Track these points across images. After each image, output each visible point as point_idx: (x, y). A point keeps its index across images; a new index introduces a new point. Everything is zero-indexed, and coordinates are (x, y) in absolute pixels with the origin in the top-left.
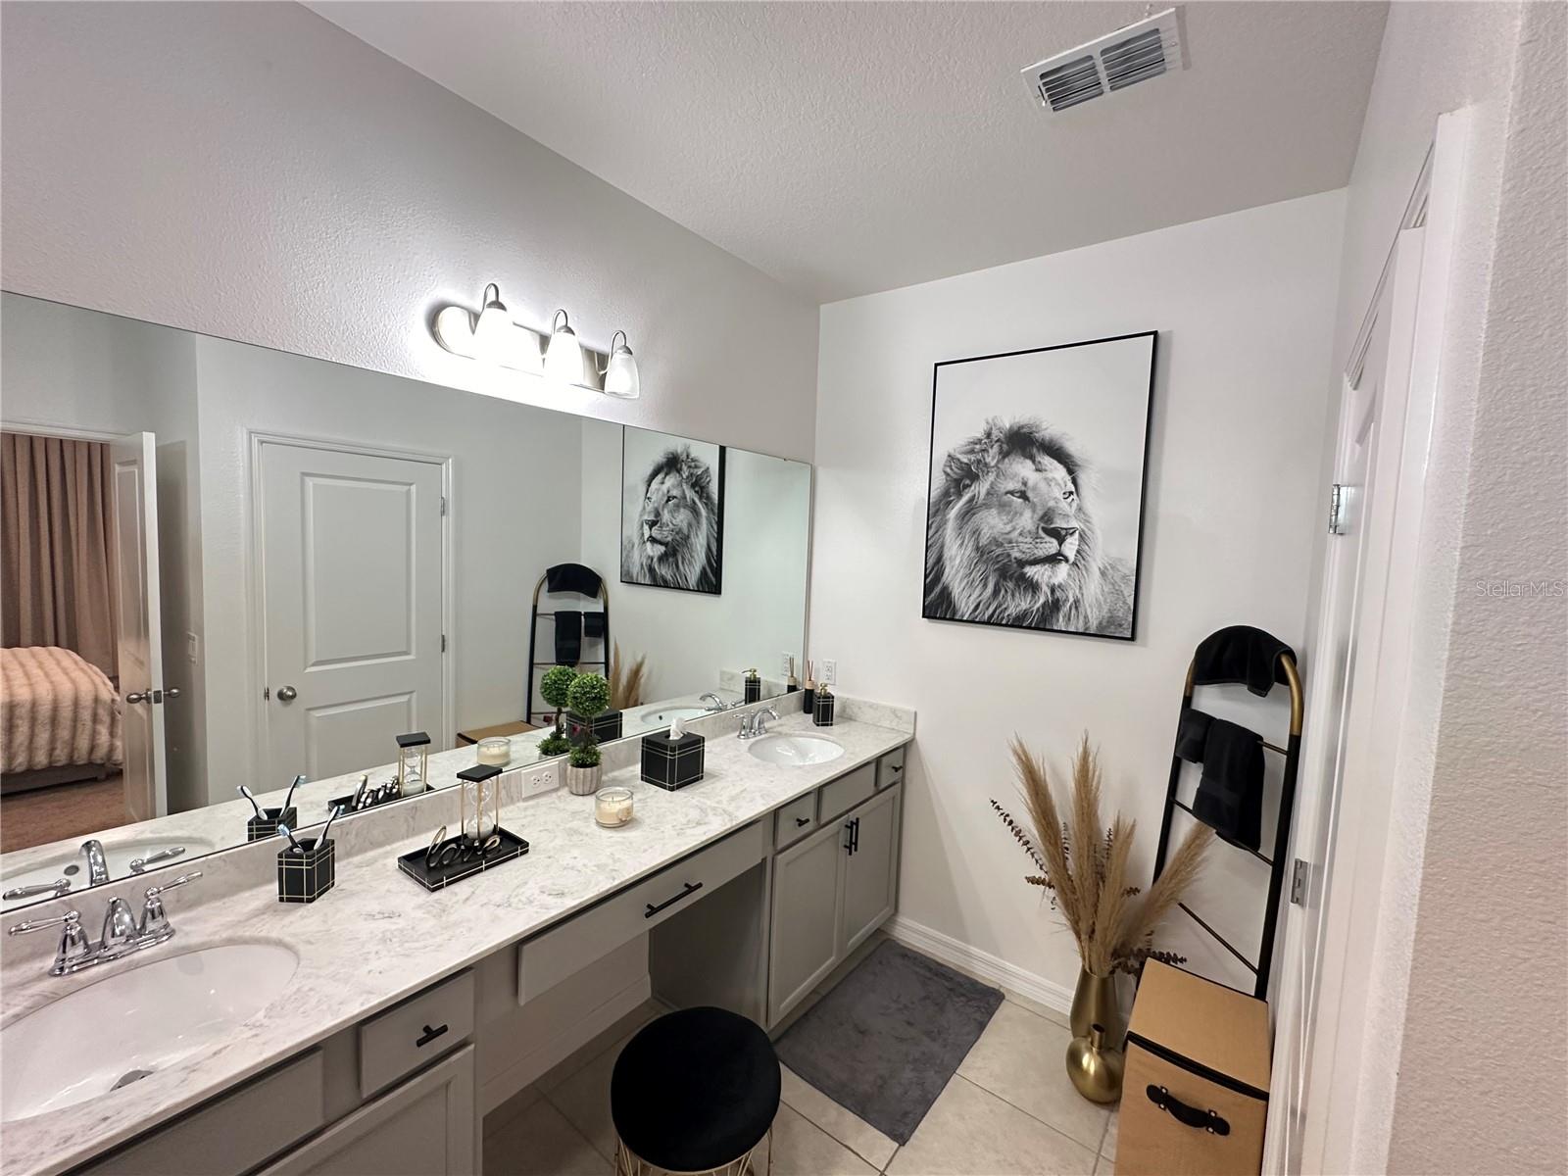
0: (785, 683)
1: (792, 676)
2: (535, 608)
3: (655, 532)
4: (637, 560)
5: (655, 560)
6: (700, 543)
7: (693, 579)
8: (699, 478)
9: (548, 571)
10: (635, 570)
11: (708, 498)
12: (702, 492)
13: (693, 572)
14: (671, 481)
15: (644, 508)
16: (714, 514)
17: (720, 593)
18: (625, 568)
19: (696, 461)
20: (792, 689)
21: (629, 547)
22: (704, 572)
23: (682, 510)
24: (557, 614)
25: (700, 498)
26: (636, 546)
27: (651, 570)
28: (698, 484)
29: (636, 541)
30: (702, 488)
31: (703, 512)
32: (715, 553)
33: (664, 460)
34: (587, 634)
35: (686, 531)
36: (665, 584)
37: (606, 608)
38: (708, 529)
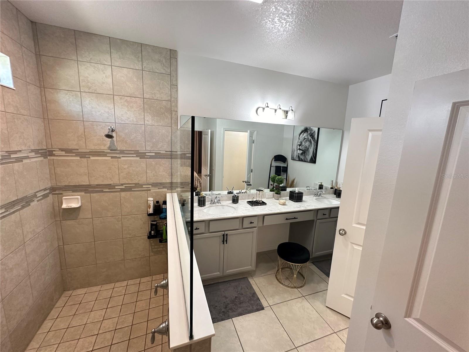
0: (330, 187)
1: (332, 185)
2: (271, 164)
3: (300, 147)
4: (296, 154)
5: (300, 154)
6: (311, 150)
7: (309, 159)
8: (312, 134)
9: (274, 156)
10: (295, 157)
11: (314, 139)
12: (313, 137)
13: (309, 158)
14: (305, 134)
15: (298, 141)
16: (315, 143)
17: (315, 163)
18: (293, 156)
19: (312, 129)
20: (331, 188)
21: (294, 151)
22: (312, 157)
23: (307, 142)
24: (276, 166)
25: (312, 139)
26: (296, 151)
27: (299, 157)
28: (312, 135)
29: (296, 149)
30: (313, 136)
31: (313, 142)
32: (315, 153)
33: (304, 129)
34: (282, 172)
35: (308, 147)
36: (302, 161)
37: (287, 166)
38: (314, 147)
